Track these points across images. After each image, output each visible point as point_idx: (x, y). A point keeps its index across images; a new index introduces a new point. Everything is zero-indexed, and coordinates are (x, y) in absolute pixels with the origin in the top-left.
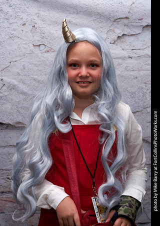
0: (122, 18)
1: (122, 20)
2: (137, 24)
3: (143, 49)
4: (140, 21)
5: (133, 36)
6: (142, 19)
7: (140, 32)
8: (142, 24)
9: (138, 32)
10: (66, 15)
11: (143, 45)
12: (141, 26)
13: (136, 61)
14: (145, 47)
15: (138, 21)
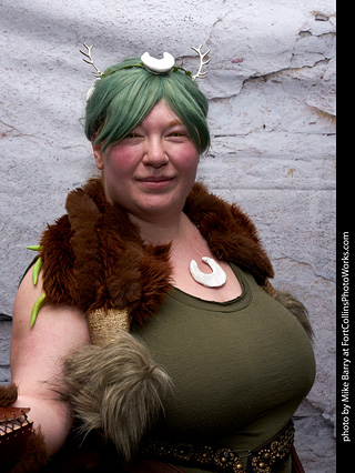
0: (190, 57)
1: (189, 60)
2: (228, 72)
3: (244, 136)
4: (236, 66)
5: (219, 103)
6: (242, 60)
7: (237, 92)
8: (240, 73)
9: (230, 93)
10: (49, 46)
11: (244, 125)
12: (239, 77)
13: (226, 165)
14: (249, 130)
15: (230, 65)
